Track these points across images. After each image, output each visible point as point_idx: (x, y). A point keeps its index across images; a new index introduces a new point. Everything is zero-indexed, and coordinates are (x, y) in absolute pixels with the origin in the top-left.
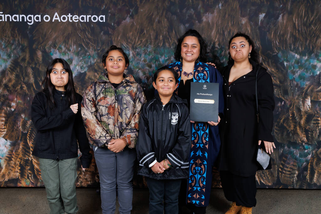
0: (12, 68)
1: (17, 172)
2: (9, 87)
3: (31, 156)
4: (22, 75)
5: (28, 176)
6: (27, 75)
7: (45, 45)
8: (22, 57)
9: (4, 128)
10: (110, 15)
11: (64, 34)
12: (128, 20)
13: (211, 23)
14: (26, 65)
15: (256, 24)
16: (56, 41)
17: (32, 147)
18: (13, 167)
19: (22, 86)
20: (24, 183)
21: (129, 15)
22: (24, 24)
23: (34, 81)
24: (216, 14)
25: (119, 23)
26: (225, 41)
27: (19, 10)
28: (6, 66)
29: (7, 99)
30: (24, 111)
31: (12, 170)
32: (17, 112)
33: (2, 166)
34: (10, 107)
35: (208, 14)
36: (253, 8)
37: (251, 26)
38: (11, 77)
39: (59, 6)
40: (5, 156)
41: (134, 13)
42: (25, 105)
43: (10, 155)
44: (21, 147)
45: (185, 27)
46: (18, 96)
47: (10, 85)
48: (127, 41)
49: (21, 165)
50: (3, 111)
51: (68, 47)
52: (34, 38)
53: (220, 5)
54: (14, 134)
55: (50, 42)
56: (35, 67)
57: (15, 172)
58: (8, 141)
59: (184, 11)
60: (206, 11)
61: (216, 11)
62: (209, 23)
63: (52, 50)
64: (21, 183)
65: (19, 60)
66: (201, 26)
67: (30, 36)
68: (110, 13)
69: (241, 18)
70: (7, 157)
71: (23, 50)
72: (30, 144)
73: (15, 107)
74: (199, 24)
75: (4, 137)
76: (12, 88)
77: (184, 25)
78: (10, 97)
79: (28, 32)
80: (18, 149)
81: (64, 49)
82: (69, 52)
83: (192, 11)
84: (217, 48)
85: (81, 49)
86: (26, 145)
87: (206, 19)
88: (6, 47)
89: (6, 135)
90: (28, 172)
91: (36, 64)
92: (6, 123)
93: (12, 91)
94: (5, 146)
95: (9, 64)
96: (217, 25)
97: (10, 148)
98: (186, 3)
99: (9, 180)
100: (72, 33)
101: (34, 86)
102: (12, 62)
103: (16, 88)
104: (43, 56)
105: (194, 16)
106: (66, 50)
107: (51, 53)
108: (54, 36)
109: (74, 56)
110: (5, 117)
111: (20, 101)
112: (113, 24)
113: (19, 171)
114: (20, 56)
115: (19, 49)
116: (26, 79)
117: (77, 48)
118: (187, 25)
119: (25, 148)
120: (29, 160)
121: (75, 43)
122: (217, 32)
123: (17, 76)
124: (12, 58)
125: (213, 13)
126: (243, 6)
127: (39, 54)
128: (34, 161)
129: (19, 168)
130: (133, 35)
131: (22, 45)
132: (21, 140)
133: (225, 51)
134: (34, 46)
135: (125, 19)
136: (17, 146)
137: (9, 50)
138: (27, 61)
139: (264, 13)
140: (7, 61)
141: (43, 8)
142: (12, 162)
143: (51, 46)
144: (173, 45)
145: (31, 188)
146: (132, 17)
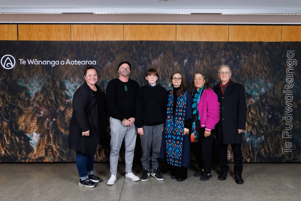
0: (42, 91)
1: (43, 153)
2: (40, 102)
3: (52, 143)
4: (48, 95)
5: (50, 155)
6: (50, 95)
7: (61, 78)
8: (48, 85)
9: (36, 127)
10: (99, 60)
11: (72, 71)
12: (109, 63)
13: (157, 65)
14: (50, 90)
15: (183, 65)
16: (67, 75)
17: (52, 138)
18: (41, 150)
19: (47, 101)
20: (47, 160)
21: (110, 61)
22: (49, 66)
23: (54, 98)
24: (159, 60)
25: (104, 65)
26: (165, 75)
27: (47, 58)
28: (38, 90)
29: (39, 109)
30: (48, 117)
31: (40, 152)
32: (44, 117)
33: (34, 149)
34: (40, 114)
35: (155, 59)
36: (181, 57)
37: (180, 66)
38: (41, 96)
39: (70, 56)
40: (36, 143)
41: (112, 59)
42: (49, 113)
43: (39, 142)
44: (46, 138)
45: (142, 67)
46: (45, 108)
47: (40, 101)
48: (109, 75)
49: (45, 149)
50: (36, 116)
51: (74, 79)
52: (55, 74)
53: (162, 55)
54: (42, 130)
55: (64, 76)
56: (55, 91)
57: (42, 153)
58: (38, 134)
59: (141, 58)
60: (154, 58)
61: (159, 58)
62: (156, 65)
63: (65, 81)
64: (45, 160)
65: (46, 87)
66: (151, 66)
67: (52, 73)
68: (99, 59)
69: (174, 62)
70: (37, 144)
71: (48, 81)
72: (51, 136)
73: (43, 114)
74: (150, 65)
75: (36, 132)
76: (41, 103)
77: (141, 66)
78: (40, 108)
79: (51, 71)
80: (45, 139)
81: (72, 80)
82: (75, 82)
83: (146, 58)
84: (161, 79)
85: (82, 80)
86: (49, 136)
87: (154, 62)
88: (38, 79)
89: (37, 130)
90: (50, 153)
91: (56, 89)
92: (37, 123)
93: (42, 105)
94: (37, 138)
95: (40, 89)
96: (160, 66)
97: (39, 139)
98: (143, 54)
99: (38, 158)
100: (77, 71)
101: (55, 102)
102: (41, 88)
103: (43, 103)
104: (60, 84)
105: (147, 61)
106: (74, 81)
107: (65, 82)
108: (66, 73)
109: (78, 84)
110: (37, 120)
111: (46, 111)
112: (100, 66)
113: (44, 152)
114: (46, 84)
115: (46, 81)
116: (50, 98)
117: (80, 79)
118: (143, 66)
119: (48, 138)
120: (50, 145)
121: (78, 77)
122: (161, 70)
123: (45, 96)
124: (42, 86)
125: (158, 59)
126: (175, 55)
127: (58, 83)
128: (54, 146)
129: (45, 151)
130: (112, 72)
131: (48, 78)
132: (46, 134)
133: (165, 81)
134: (55, 79)
135: (107, 63)
136: (44, 137)
137: (40, 81)
138: (50, 87)
139: (187, 59)
140: (39, 87)
141: (60, 57)
142: (40, 147)
143: (64, 78)
144: (135, 77)
145: (52, 163)
146: (111, 61)
